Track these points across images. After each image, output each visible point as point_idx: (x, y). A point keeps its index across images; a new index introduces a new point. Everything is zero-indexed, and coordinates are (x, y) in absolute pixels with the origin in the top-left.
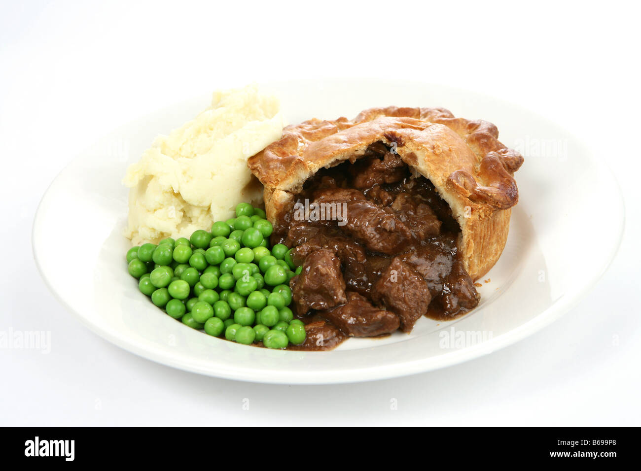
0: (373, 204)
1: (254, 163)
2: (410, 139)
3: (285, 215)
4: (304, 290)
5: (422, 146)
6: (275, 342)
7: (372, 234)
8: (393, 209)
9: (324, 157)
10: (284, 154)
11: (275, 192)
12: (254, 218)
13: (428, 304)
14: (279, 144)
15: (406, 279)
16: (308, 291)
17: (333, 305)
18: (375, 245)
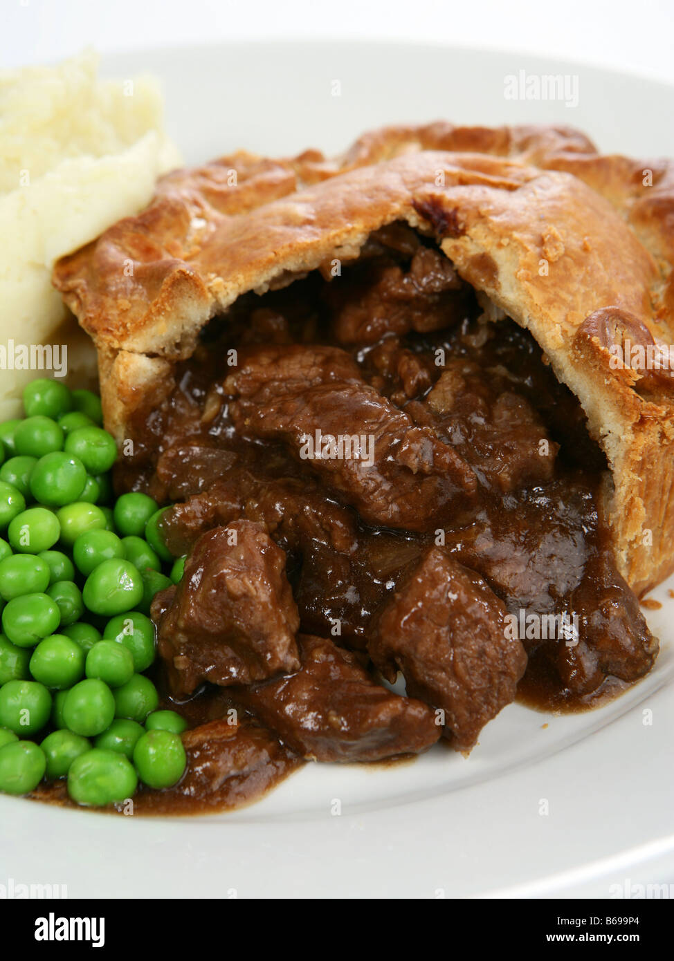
0: (377, 396)
1: (68, 276)
2: (481, 217)
3: (147, 416)
4: (186, 631)
5: (510, 237)
6: (98, 788)
7: (372, 479)
8: (430, 409)
9: (250, 263)
10: (148, 251)
11: (119, 357)
12: (70, 420)
13: (517, 680)
14: (136, 225)
15: (460, 614)
16: (198, 637)
17: (264, 677)
18: (379, 509)
